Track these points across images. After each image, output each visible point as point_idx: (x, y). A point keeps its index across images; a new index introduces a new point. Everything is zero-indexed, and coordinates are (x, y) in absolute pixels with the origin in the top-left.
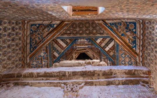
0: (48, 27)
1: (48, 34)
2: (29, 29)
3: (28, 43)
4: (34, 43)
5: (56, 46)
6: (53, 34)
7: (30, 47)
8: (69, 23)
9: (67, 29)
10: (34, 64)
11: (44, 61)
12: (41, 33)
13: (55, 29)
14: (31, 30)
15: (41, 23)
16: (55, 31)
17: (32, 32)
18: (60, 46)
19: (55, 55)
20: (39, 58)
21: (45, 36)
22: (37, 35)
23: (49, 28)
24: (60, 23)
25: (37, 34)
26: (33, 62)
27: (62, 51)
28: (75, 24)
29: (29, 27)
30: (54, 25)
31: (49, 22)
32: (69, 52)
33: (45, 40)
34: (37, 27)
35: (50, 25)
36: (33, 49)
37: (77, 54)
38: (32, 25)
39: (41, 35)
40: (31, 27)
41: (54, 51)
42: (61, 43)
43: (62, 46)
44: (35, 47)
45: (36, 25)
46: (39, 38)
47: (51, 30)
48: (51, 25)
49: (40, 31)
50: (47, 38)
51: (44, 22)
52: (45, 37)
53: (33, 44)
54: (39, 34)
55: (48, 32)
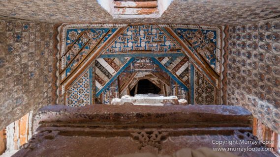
0: (212, 56)
1: (201, 56)
2: (210, 28)
3: (188, 26)
4: (188, 35)
5: (178, 60)
6: (201, 63)
7: (182, 29)
8: (217, 86)
9: (205, 79)
10: (153, 30)
11: (157, 46)
12: (203, 46)
13: (208, 65)
14: (207, 31)
15: (217, 46)
16: (204, 66)
17: (205, 32)
18: (178, 67)
19: (164, 59)
20: (162, 38)
21: (199, 51)
22: (200, 39)
23: (210, 57)
24: (216, 73)
25: (202, 39)
26: (156, 29)
27: (170, 70)
28: (212, 91)
29: (212, 28)
30: (215, 64)
31: (219, 58)
32: (164, 75)
33: (192, 51)
34: (212, 40)
35: (214, 59)
36: (179, 33)
37: (158, 83)
38: (215, 32)
39: (201, 46)
40: (212, 31)
41: (170, 58)
42: (183, 69)
43: (177, 70)
44: (182, 37)
45: (215, 38)
46: (196, 42)
47: (207, 60)
48: (215, 61)
49: (206, 44)
50: (196, 54)
51: (219, 51)
52: (197, 51)
53: (188, 33)
54: (202, 42)
55: (204, 55)
